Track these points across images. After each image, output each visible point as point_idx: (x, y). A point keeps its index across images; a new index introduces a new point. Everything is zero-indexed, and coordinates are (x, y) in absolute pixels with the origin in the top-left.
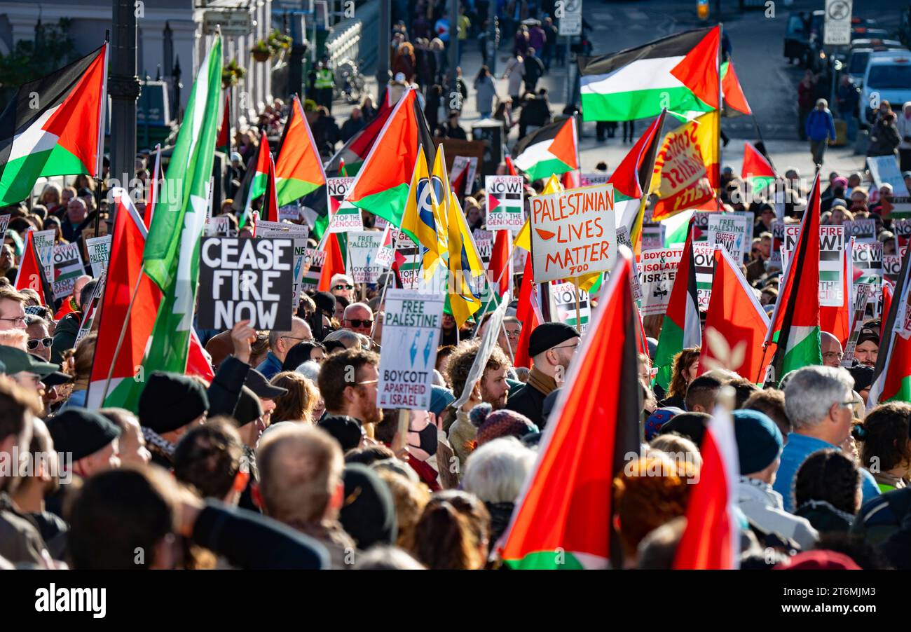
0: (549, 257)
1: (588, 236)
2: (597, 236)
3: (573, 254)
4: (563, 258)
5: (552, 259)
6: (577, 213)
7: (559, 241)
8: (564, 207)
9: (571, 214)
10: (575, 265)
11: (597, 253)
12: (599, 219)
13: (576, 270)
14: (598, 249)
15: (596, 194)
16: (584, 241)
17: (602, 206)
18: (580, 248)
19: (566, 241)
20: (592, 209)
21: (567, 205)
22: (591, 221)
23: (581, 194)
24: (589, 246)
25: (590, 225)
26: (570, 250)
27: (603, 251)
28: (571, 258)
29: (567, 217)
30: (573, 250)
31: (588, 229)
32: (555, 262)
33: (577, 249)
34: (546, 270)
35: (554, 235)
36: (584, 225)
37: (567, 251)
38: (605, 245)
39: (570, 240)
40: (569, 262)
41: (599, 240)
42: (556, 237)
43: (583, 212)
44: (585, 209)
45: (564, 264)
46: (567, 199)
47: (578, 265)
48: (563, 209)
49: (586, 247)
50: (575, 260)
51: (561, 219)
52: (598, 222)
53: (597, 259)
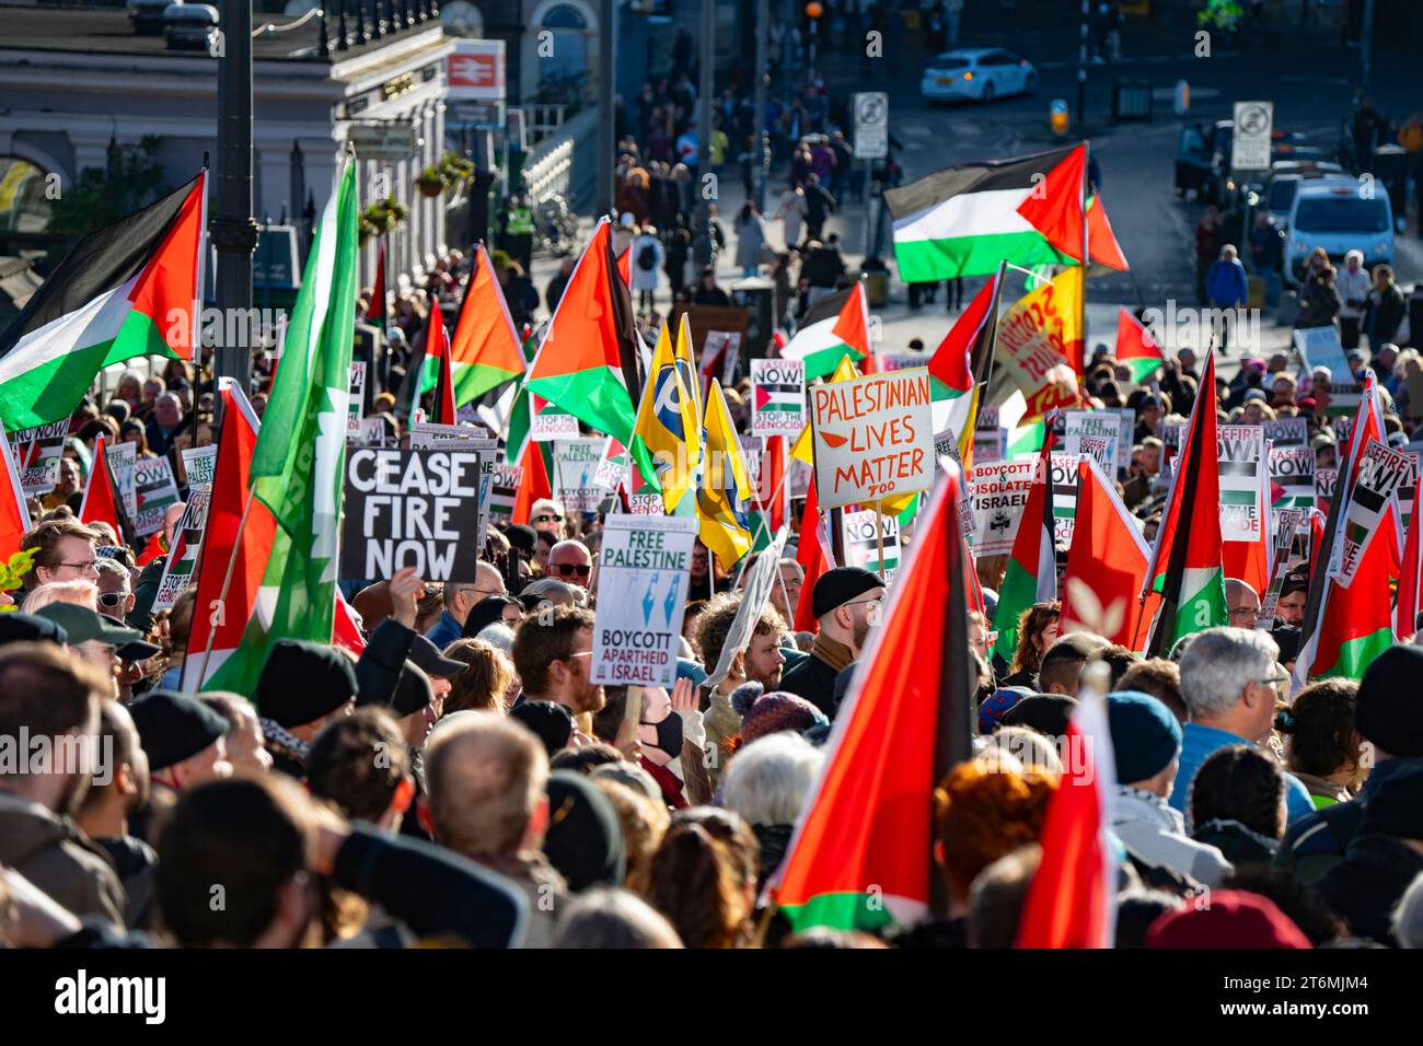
0: (839, 471)
1: (894, 442)
2: (908, 441)
3: (874, 468)
4: (859, 473)
5: (843, 475)
6: (878, 409)
7: (853, 449)
8: (860, 401)
9: (869, 410)
10: (877, 483)
11: (906, 465)
12: (910, 417)
13: (877, 490)
14: (908, 460)
15: (904, 381)
16: (889, 449)
17: (912, 398)
18: (884, 459)
19: (863, 449)
20: (900, 403)
21: (864, 399)
22: (897, 420)
23: (884, 382)
24: (896, 456)
25: (896, 427)
26: (869, 462)
27: (915, 463)
28: (870, 474)
29: (864, 414)
30: (874, 461)
31: (894, 432)
32: (847, 478)
33: (879, 461)
34: (836, 490)
35: (846, 440)
36: (888, 427)
37: (865, 463)
38: (918, 455)
39: (869, 447)
40: (868, 478)
41: (910, 447)
42: (849, 443)
43: (887, 407)
44: (890, 403)
45: (860, 483)
46: (863, 389)
47: (880, 484)
48: (858, 404)
49: (891, 457)
50: (876, 477)
51: (856, 418)
52: (908, 422)
53: (907, 475)
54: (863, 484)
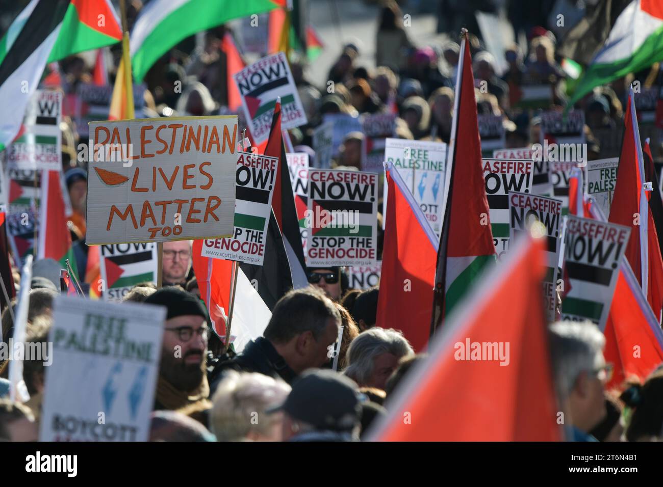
0: (114, 210)
1: (185, 186)
2: (203, 187)
3: (158, 211)
4: (138, 214)
5: (119, 214)
6: (171, 152)
7: (134, 189)
8: (149, 142)
9: (159, 152)
10: (159, 225)
11: (199, 211)
12: (209, 164)
13: (159, 233)
14: (201, 206)
15: (207, 128)
16: (178, 192)
17: (214, 146)
18: (170, 202)
19: (146, 190)
20: (198, 148)
21: (154, 139)
22: (193, 166)
23: (181, 126)
24: (186, 201)
25: (190, 171)
26: (152, 203)
27: (209, 210)
28: (152, 215)
29: (152, 156)
30: (157, 204)
31: (186, 176)
32: (123, 217)
33: (164, 204)
34: (108, 228)
35: (127, 179)
36: (181, 171)
37: (147, 205)
38: (214, 203)
39: (154, 189)
40: (149, 221)
41: (206, 194)
42: (130, 183)
43: (182, 151)
44: (185, 147)
45: (139, 223)
46: (155, 130)
47: (163, 227)
48: (146, 145)
49: (180, 203)
50: (158, 218)
51: (141, 159)
52: (205, 168)
53: (198, 221)
54: (142, 223)
